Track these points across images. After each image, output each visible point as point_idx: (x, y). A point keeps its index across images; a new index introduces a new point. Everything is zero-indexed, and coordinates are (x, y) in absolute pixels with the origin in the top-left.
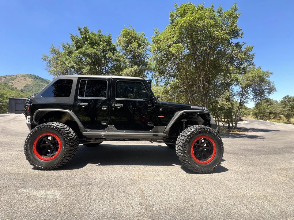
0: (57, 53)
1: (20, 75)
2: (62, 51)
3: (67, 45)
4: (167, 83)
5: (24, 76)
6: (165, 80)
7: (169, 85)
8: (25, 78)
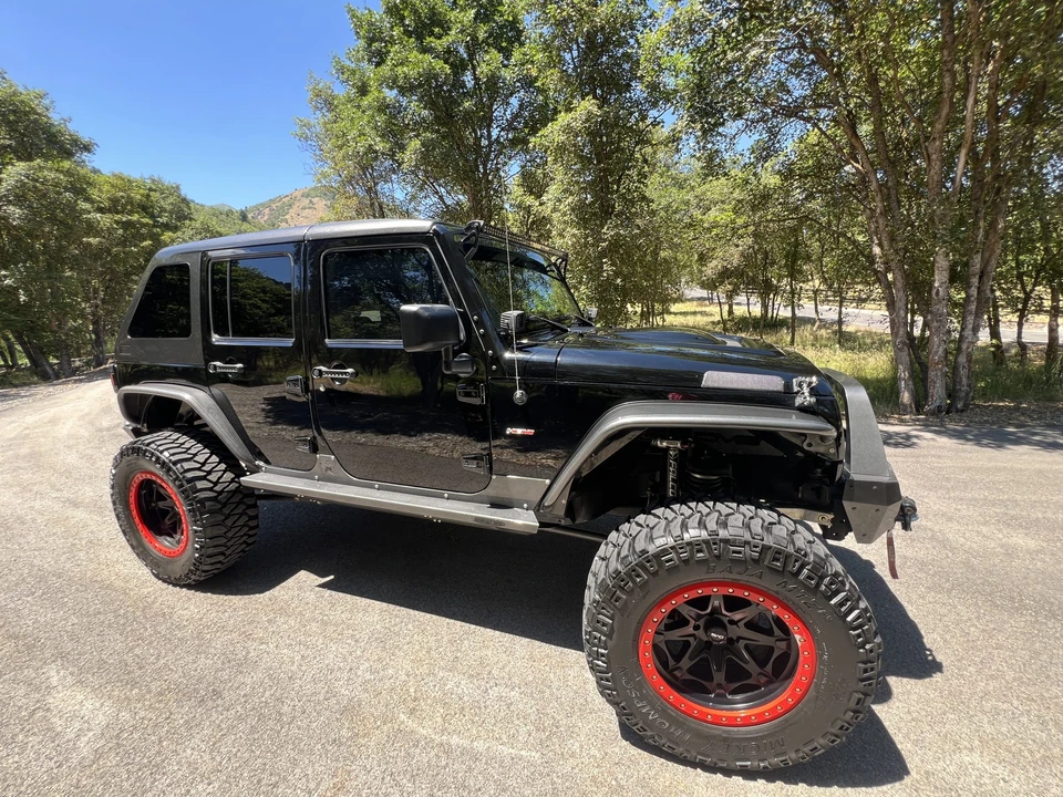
0: (329, 104)
1: (298, 194)
2: (342, 91)
3: (348, 63)
4: (765, 152)
5: (308, 196)
6: (756, 137)
7: (773, 163)
8: (311, 201)
